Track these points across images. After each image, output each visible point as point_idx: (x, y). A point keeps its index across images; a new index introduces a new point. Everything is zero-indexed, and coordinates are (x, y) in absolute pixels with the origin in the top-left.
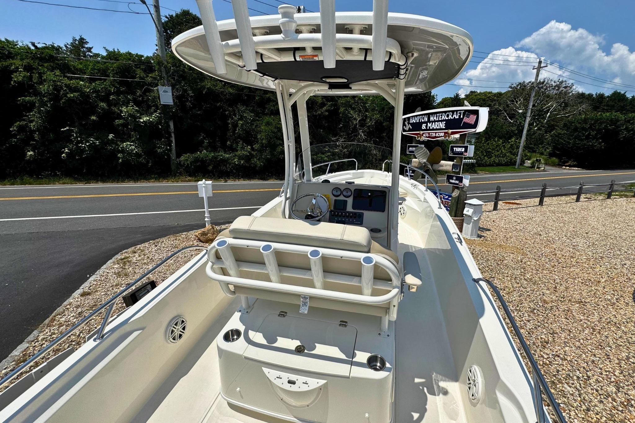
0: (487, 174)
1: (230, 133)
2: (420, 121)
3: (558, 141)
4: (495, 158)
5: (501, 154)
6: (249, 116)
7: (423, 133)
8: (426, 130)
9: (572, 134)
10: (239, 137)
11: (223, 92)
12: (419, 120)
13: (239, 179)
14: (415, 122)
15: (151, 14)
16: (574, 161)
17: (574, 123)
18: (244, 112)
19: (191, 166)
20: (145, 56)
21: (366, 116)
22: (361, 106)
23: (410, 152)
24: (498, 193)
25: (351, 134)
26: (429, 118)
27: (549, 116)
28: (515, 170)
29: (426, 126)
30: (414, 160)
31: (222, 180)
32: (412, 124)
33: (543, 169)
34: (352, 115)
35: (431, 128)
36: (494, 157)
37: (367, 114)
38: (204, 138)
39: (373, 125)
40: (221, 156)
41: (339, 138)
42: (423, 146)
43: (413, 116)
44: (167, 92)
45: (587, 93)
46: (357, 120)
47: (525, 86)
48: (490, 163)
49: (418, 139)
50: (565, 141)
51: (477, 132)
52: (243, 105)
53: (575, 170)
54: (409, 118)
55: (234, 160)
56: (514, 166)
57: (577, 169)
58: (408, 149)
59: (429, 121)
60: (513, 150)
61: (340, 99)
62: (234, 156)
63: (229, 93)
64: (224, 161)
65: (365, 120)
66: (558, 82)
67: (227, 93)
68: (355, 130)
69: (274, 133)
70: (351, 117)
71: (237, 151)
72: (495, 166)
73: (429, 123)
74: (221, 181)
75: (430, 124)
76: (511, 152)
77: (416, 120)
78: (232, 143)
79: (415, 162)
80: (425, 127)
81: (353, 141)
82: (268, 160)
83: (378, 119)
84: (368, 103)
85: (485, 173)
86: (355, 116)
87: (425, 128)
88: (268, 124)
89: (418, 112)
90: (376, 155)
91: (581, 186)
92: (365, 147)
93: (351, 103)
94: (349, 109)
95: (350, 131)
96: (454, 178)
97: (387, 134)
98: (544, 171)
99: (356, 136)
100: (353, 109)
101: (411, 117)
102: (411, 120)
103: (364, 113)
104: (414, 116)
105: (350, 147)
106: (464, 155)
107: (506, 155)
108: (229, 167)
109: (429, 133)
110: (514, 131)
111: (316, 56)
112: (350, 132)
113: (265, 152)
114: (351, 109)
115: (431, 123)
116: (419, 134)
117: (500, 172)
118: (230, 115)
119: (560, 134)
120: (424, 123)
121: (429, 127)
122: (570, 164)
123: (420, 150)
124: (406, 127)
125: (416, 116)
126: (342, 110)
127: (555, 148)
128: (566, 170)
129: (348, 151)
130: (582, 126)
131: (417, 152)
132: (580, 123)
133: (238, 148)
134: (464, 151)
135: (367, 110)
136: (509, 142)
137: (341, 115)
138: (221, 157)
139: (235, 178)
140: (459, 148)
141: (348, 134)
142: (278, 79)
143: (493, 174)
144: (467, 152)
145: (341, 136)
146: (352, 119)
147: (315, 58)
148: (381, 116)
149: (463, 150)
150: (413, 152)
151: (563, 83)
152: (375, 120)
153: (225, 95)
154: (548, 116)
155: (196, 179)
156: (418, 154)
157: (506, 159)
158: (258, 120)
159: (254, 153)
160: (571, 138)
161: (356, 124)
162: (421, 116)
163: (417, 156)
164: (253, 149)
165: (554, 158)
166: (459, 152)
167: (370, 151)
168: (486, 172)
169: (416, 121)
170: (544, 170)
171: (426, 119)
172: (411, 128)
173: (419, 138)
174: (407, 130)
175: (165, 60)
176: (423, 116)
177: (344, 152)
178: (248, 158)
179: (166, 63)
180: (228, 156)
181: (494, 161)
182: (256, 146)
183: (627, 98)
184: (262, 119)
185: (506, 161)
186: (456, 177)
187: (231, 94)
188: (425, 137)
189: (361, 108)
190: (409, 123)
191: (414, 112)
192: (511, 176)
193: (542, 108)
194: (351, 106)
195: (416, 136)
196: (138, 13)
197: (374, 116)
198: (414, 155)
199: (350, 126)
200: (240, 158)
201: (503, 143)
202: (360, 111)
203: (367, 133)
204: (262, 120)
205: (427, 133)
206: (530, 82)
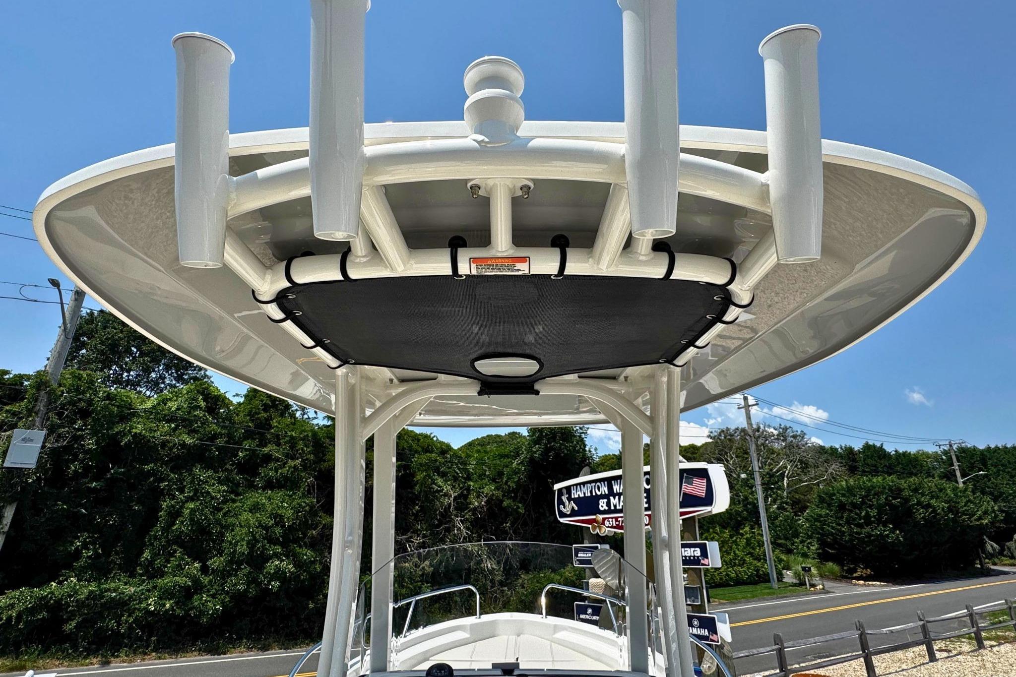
0: (724, 604)
1: (157, 530)
2: (594, 494)
3: (822, 529)
4: (728, 568)
5: (736, 559)
6: (217, 490)
7: (604, 519)
8: (609, 511)
9: (839, 515)
10: (178, 540)
11: (168, 442)
12: (591, 492)
13: (145, 654)
14: (582, 495)
15: (62, 304)
16: (866, 568)
17: (834, 495)
18: (204, 483)
19: (18, 622)
20: (14, 373)
21: (468, 489)
22: (459, 469)
23: (582, 562)
24: (780, 651)
25: (438, 526)
26: (610, 488)
27: (788, 484)
28: (774, 594)
29: (608, 504)
30: (593, 581)
31: (95, 660)
32: (577, 501)
33: (821, 587)
34: (439, 486)
35: (618, 508)
36: (726, 567)
37: (472, 483)
38: (85, 546)
39: (482, 507)
40: (115, 590)
41: (411, 537)
42: (607, 547)
43: (576, 485)
44: (32, 440)
45: (827, 445)
46: (451, 496)
47: (732, 435)
48: (721, 579)
49: (595, 533)
50: (833, 528)
51: (714, 512)
52: (207, 467)
53: (877, 587)
54: (568, 489)
55: (147, 599)
56: (768, 585)
57: (879, 583)
58: (577, 556)
59: (611, 493)
60: (754, 549)
61: (416, 456)
62: (149, 591)
63: (180, 445)
64: (121, 605)
65: (466, 497)
66: (780, 428)
67: (175, 445)
68: (446, 515)
69: (266, 528)
70: (438, 491)
71: (162, 575)
72: (731, 586)
73: (612, 498)
74: (92, 664)
75: (614, 498)
76: (751, 554)
77: (584, 492)
78: (155, 556)
79: (595, 586)
80: (604, 505)
81: (443, 541)
82: (238, 598)
83: (493, 495)
84: (470, 464)
85: (720, 604)
86: (447, 488)
87: (607, 508)
88: (256, 508)
89: (585, 475)
90: (492, 571)
91: (922, 622)
92: (468, 555)
93: (438, 463)
94: (434, 475)
95: (437, 519)
96: (696, 623)
97: (512, 524)
98: (824, 591)
99: (448, 530)
100: (443, 475)
101: (573, 485)
102: (573, 492)
103: (465, 483)
104: (580, 484)
105: (437, 555)
106: (703, 565)
107: (745, 560)
108: (127, 621)
109: (616, 519)
110: (741, 512)
111: (523, 259)
112: (436, 522)
113: (236, 575)
114: (438, 475)
115: (617, 497)
116: (594, 521)
117: (748, 600)
118: (170, 489)
119: (821, 516)
120: (603, 496)
121: (615, 506)
122: (862, 575)
123: (603, 558)
124: (564, 507)
125: (584, 484)
126: (419, 476)
127: (823, 544)
128: (861, 588)
129: (431, 565)
130: (850, 501)
131: (599, 562)
132: (843, 495)
133: (166, 567)
134: (699, 554)
135: (469, 478)
136: (742, 535)
137: (417, 488)
138: (114, 594)
139: (135, 653)
140: (688, 549)
141: (432, 527)
142: (348, 363)
143: (734, 603)
144: (707, 558)
145: (416, 532)
146: (441, 496)
147: (519, 266)
148: (497, 489)
149: (698, 552)
150: (588, 562)
151: (788, 430)
152: (486, 497)
153: (171, 449)
154: (785, 484)
155: (17, 662)
156: (601, 567)
157: (748, 568)
158: (234, 501)
159: (205, 580)
160: (841, 522)
161: (450, 505)
162: (593, 484)
163: (599, 572)
164: (204, 570)
165: (831, 564)
166: (690, 557)
167: (479, 563)
168: (722, 601)
169: (584, 494)
170: (823, 589)
171: (605, 490)
172: (576, 508)
173: (598, 530)
174: (568, 513)
175: (55, 381)
176: (598, 484)
177: (423, 568)
178: (186, 594)
179: (55, 385)
180: (133, 590)
181: (727, 575)
182: (215, 562)
183: (889, 454)
184: (244, 498)
185: (749, 574)
186: (699, 618)
187: (183, 445)
188: (608, 527)
189: (457, 473)
190: (570, 499)
191: (577, 476)
192: (774, 607)
193: (771, 470)
194: (437, 470)
195: (590, 526)
196: (36, 301)
197: (483, 488)
198: (592, 570)
199: (436, 510)
200: (166, 594)
201: (731, 536)
202: (455, 479)
203: (471, 522)
204: (242, 499)
205: (612, 518)
206: (737, 429)
